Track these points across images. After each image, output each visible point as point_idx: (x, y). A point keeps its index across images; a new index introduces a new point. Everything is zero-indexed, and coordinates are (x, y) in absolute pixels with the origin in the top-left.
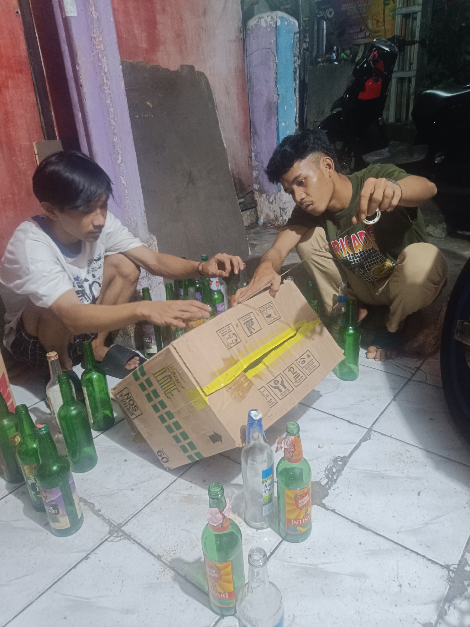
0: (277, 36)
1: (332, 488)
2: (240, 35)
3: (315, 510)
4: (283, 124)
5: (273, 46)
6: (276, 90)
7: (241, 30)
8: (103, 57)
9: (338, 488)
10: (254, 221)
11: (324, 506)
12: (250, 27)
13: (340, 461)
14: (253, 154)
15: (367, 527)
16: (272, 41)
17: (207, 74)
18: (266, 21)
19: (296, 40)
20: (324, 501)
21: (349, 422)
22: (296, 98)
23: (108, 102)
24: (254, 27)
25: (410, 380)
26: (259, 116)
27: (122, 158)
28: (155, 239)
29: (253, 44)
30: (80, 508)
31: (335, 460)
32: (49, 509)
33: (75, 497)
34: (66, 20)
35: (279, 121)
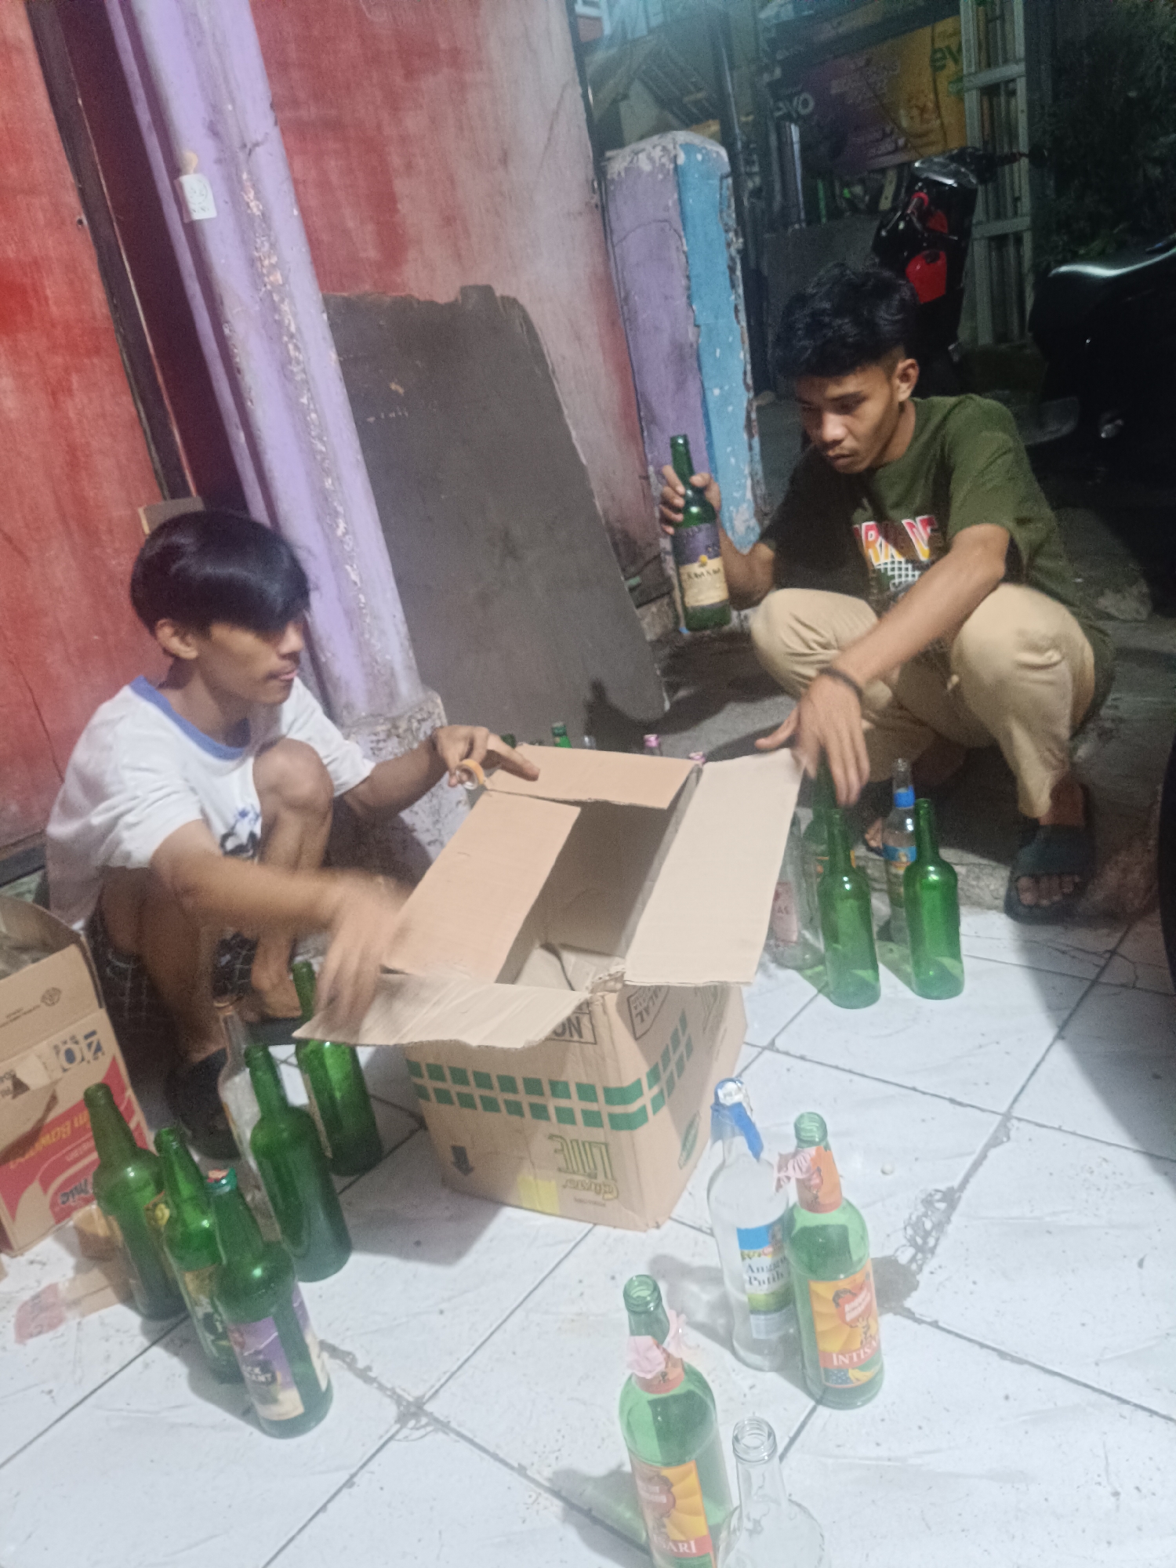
0: (680, 187)
1: (926, 1269)
2: (592, 198)
3: (888, 1325)
4: (717, 392)
5: (674, 214)
6: (691, 314)
7: (593, 185)
8: (282, 300)
9: (940, 1267)
10: (671, 626)
11: (910, 1315)
12: (615, 176)
13: (939, 1201)
14: (651, 469)
15: (1020, 1355)
16: (670, 203)
17: (524, 299)
18: (651, 159)
19: (727, 193)
20: (909, 1303)
21: (952, 1101)
22: (742, 327)
23: (304, 400)
24: (623, 174)
25: (1094, 983)
26: (658, 380)
27: (346, 523)
28: (439, 701)
29: (624, 215)
30: (323, 1366)
31: (928, 1202)
32: (252, 1374)
33: (309, 1339)
34: (192, 230)
35: (706, 385)
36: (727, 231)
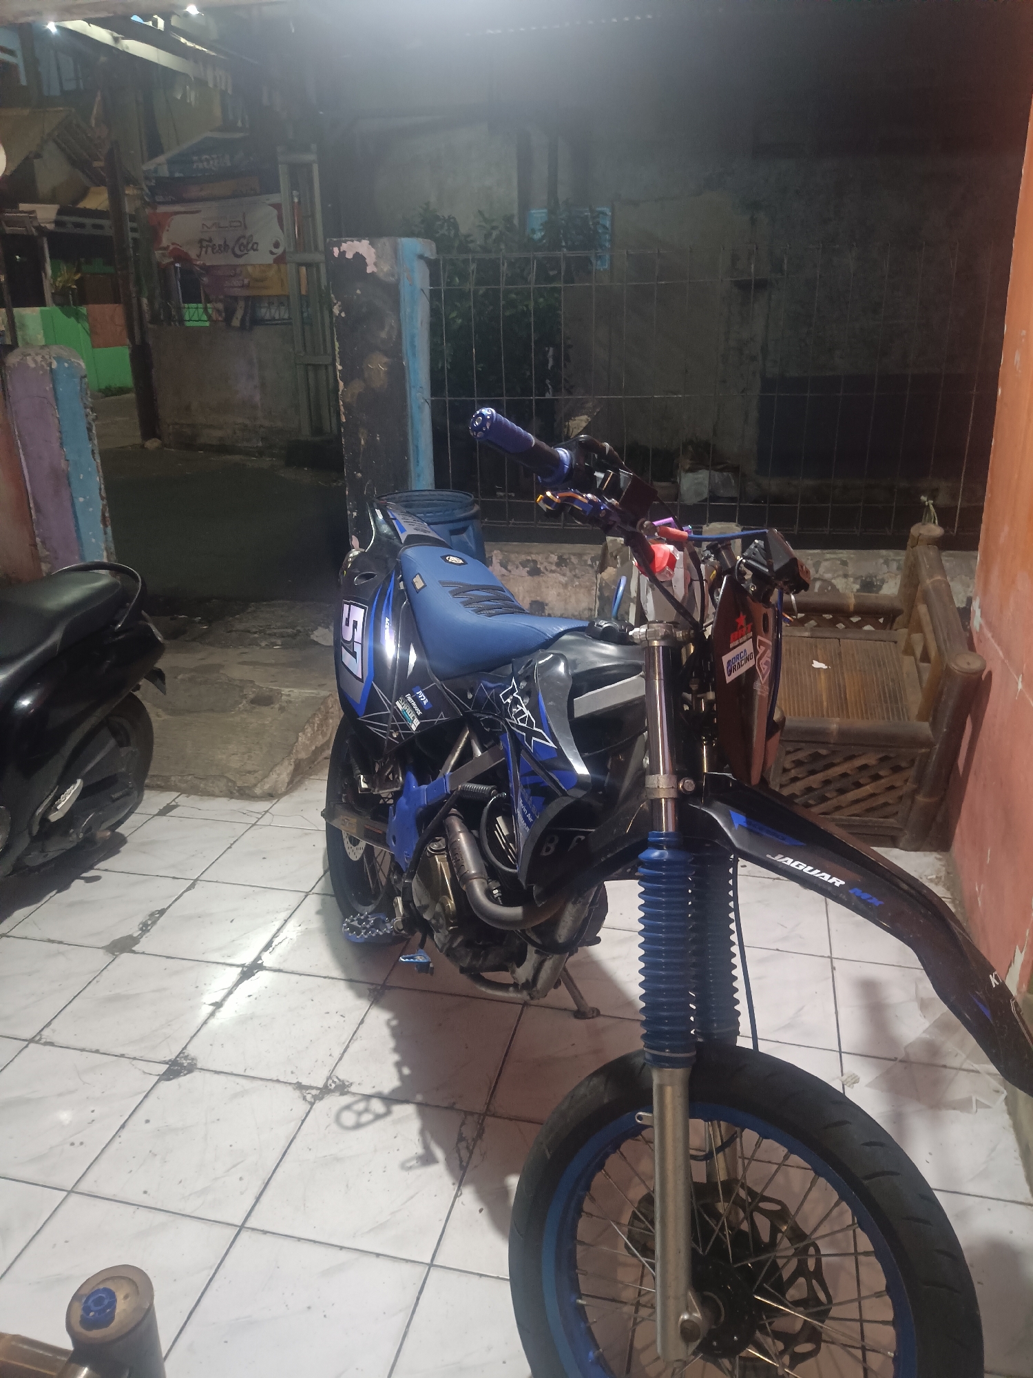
0: (54, 381)
4: (81, 499)
5: (50, 395)
6: (63, 453)
14: (38, 539)
16: (47, 388)
22: (98, 464)
24: (16, 366)
29: (18, 387)
35: (74, 495)
36: (85, 408)
